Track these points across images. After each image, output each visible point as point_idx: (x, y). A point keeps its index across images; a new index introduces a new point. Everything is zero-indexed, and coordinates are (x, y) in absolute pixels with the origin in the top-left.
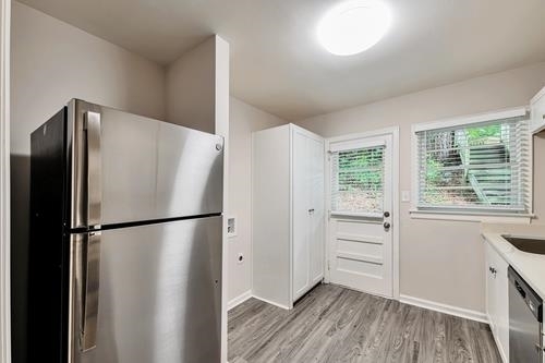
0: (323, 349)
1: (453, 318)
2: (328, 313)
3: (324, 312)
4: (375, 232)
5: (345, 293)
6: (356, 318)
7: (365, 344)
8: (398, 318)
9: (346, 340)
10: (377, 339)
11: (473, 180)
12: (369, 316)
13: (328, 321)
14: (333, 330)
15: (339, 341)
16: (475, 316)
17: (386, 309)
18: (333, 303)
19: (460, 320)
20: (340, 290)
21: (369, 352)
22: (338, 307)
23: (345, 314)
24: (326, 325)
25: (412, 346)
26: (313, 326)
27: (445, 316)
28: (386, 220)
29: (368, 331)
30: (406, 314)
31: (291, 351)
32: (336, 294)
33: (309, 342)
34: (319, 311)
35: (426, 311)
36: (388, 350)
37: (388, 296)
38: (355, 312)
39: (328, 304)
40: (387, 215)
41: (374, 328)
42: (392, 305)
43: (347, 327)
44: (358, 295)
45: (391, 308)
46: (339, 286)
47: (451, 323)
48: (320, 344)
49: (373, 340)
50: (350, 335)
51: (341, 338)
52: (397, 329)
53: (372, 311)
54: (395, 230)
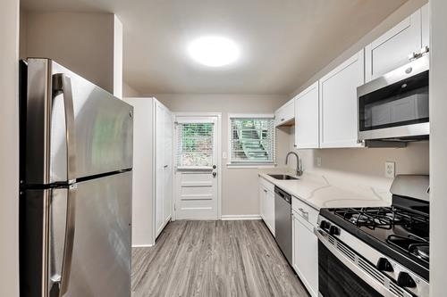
0: (189, 260)
1: (248, 221)
2: (182, 239)
3: (180, 240)
4: (207, 179)
5: (188, 224)
6: (202, 235)
7: (213, 248)
8: (224, 229)
9: (201, 250)
10: (217, 243)
11: (244, 147)
12: (209, 233)
13: (184, 244)
14: (190, 247)
15: (197, 253)
16: (254, 217)
18: (183, 232)
19: (251, 221)
20: (185, 223)
21: (215, 251)
22: (188, 233)
23: (194, 236)
24: (184, 246)
25: (235, 240)
26: (176, 250)
27: (244, 221)
28: (214, 171)
29: (211, 241)
30: (227, 226)
31: (167, 270)
32: (183, 226)
33: (178, 260)
34: (176, 240)
35: (235, 221)
36: (225, 246)
37: (215, 218)
38: (199, 233)
39: (180, 233)
40: (214, 167)
41: (213, 237)
43: (199, 244)
44: (197, 223)
45: (218, 224)
46: (183, 220)
47: (247, 223)
48: (186, 258)
49: (215, 244)
50: (202, 247)
51: (198, 250)
52: (225, 234)
53: (209, 229)
54: (219, 176)
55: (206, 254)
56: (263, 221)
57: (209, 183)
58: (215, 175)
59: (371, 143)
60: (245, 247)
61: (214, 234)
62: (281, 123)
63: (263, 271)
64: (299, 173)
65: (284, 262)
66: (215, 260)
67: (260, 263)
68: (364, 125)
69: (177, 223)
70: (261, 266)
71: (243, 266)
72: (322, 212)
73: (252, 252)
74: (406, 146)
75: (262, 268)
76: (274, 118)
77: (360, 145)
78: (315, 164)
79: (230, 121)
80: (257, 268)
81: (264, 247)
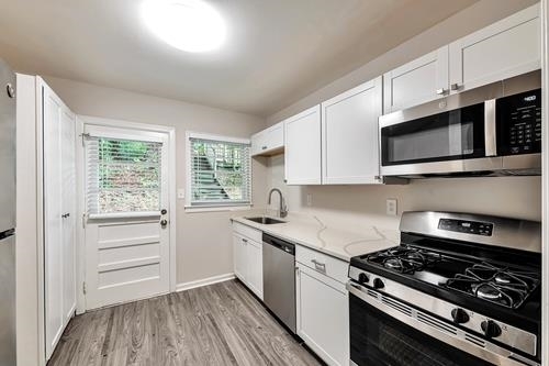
1: (217, 285)
2: (111, 344)
3: (106, 345)
4: (152, 232)
6: (149, 327)
7: (174, 342)
8: (184, 306)
9: (154, 353)
10: (180, 332)
12: (160, 318)
13: (117, 351)
14: (132, 354)
15: (148, 360)
16: (226, 277)
17: (170, 304)
18: (110, 330)
20: (108, 312)
21: (181, 346)
22: (120, 331)
23: (134, 332)
24: (118, 355)
25: (207, 319)
28: (164, 218)
29: (168, 330)
30: (188, 298)
32: (104, 318)
34: (95, 349)
35: (199, 289)
36: (194, 333)
38: (143, 324)
39: (103, 335)
41: (171, 324)
42: (172, 298)
43: (147, 343)
44: (134, 307)
45: (173, 301)
46: (103, 308)
47: (217, 287)
49: (177, 334)
50: (154, 346)
51: (148, 354)
52: (190, 314)
53: (159, 312)
54: (172, 226)
55: (166, 358)
56: (237, 280)
57: (155, 237)
58: (164, 224)
59: (390, 180)
60: (225, 325)
61: (170, 318)
62: (262, 151)
63: (262, 353)
64: (283, 214)
65: (281, 331)
66: (185, 362)
67: (253, 341)
68: (386, 160)
69: (91, 315)
70: (256, 346)
71: (232, 357)
72: (354, 262)
73: (237, 329)
74: (408, 183)
75: (258, 349)
76: (250, 145)
77: (377, 182)
78: (304, 204)
79: (188, 143)
80: (252, 352)
81: (251, 316)
